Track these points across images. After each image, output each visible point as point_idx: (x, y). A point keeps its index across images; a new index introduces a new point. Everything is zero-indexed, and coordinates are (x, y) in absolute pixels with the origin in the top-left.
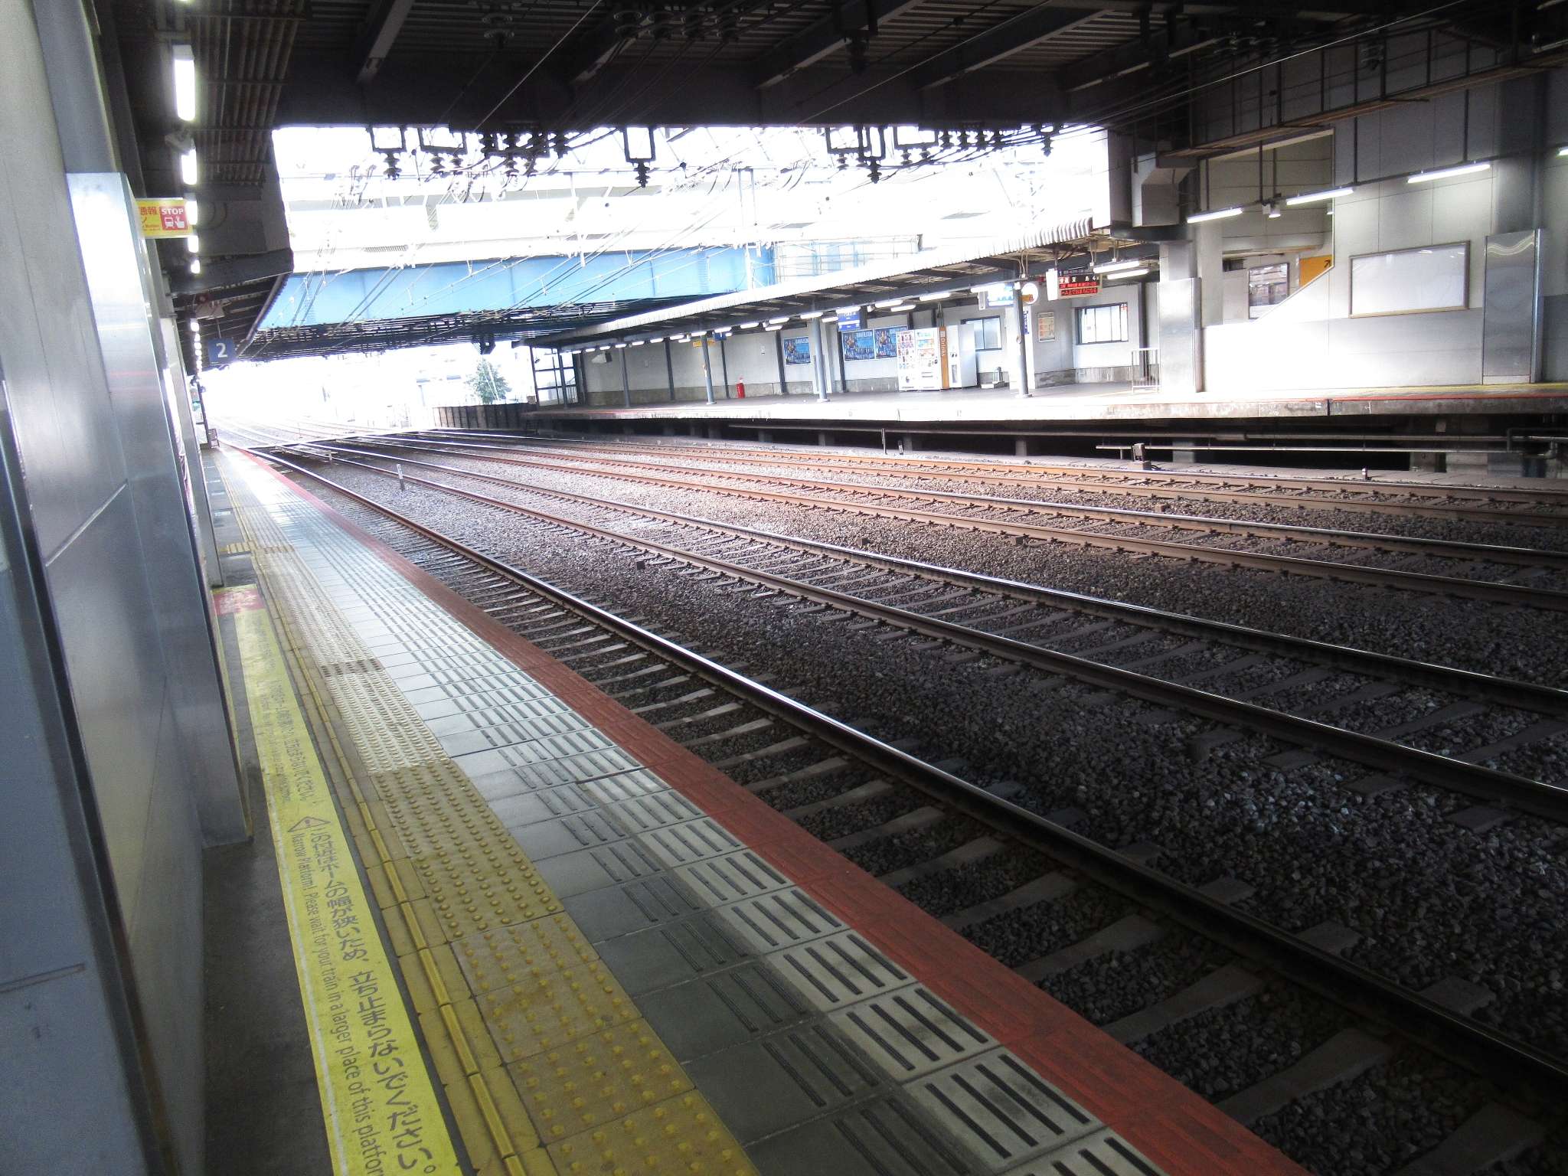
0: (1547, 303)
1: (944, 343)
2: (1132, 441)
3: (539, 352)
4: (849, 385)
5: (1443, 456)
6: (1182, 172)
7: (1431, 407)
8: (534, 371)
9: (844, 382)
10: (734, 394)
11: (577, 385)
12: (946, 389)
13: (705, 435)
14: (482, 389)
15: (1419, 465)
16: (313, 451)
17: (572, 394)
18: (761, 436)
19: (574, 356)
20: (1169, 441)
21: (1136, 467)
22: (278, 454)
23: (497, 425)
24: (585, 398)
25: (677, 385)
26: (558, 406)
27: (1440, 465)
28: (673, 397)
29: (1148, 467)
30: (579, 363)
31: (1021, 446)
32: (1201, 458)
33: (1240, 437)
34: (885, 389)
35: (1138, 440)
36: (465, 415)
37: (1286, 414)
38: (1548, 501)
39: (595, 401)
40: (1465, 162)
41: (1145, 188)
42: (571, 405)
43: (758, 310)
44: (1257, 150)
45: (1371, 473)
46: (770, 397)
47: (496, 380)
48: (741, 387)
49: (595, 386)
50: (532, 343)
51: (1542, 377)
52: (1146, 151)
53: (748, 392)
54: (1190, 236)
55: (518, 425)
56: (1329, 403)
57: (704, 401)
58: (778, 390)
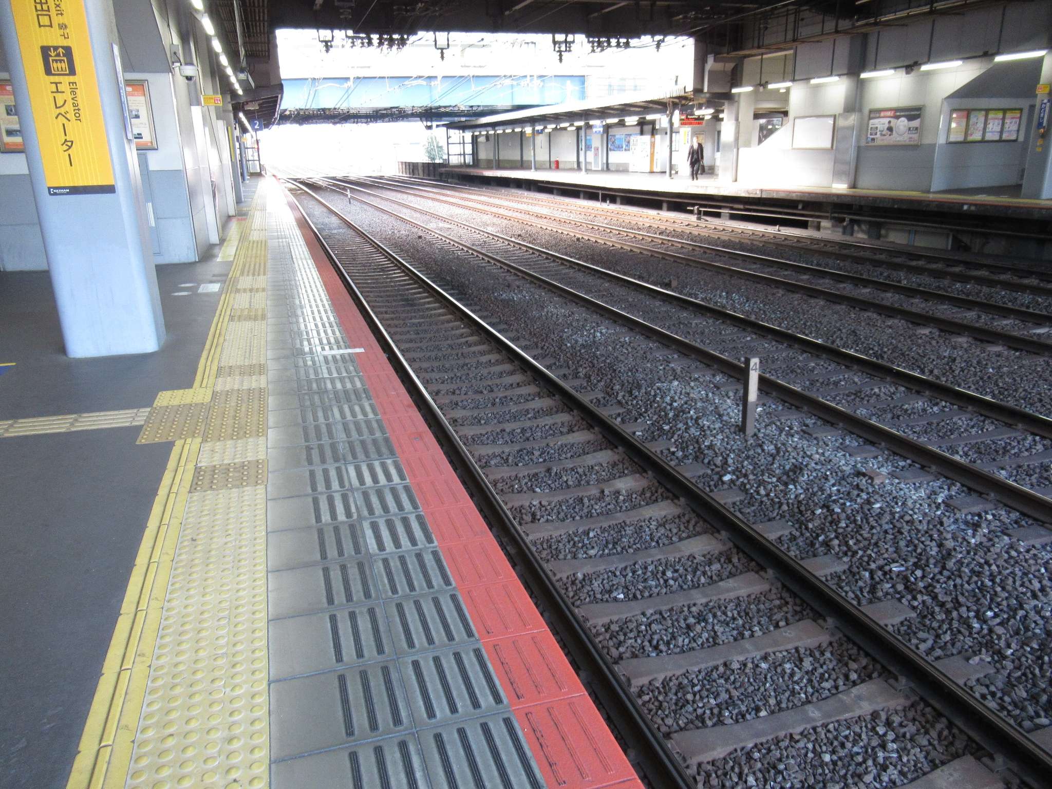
0: (859, 149)
1: (653, 145)
2: (693, 205)
3: (452, 132)
4: (610, 166)
5: (819, 223)
6: (732, 65)
7: (794, 197)
8: (448, 144)
9: (607, 164)
10: (553, 166)
11: (473, 154)
12: (652, 172)
13: (529, 189)
14: (429, 152)
15: (811, 227)
16: (320, 183)
17: (469, 159)
18: (555, 191)
19: (473, 136)
20: (720, 207)
21: (693, 218)
22: (301, 183)
23: (429, 175)
24: (476, 163)
25: (525, 158)
26: (460, 166)
27: (818, 228)
28: (522, 165)
29: (699, 219)
30: (475, 139)
31: (665, 206)
32: (733, 217)
33: (741, 207)
34: (623, 170)
35: (697, 204)
36: (412, 168)
37: (747, 195)
38: (829, 245)
39: (482, 164)
40: (831, 75)
41: (710, 72)
42: (468, 166)
43: (571, 116)
44: (760, 57)
45: (781, 228)
46: (571, 169)
47: (438, 147)
48: (557, 162)
49: (482, 155)
50: (449, 126)
51: (854, 186)
52: (711, 53)
53: (561, 166)
54: (736, 99)
55: (434, 176)
56: (762, 191)
57: (529, 168)
58: (576, 166)
